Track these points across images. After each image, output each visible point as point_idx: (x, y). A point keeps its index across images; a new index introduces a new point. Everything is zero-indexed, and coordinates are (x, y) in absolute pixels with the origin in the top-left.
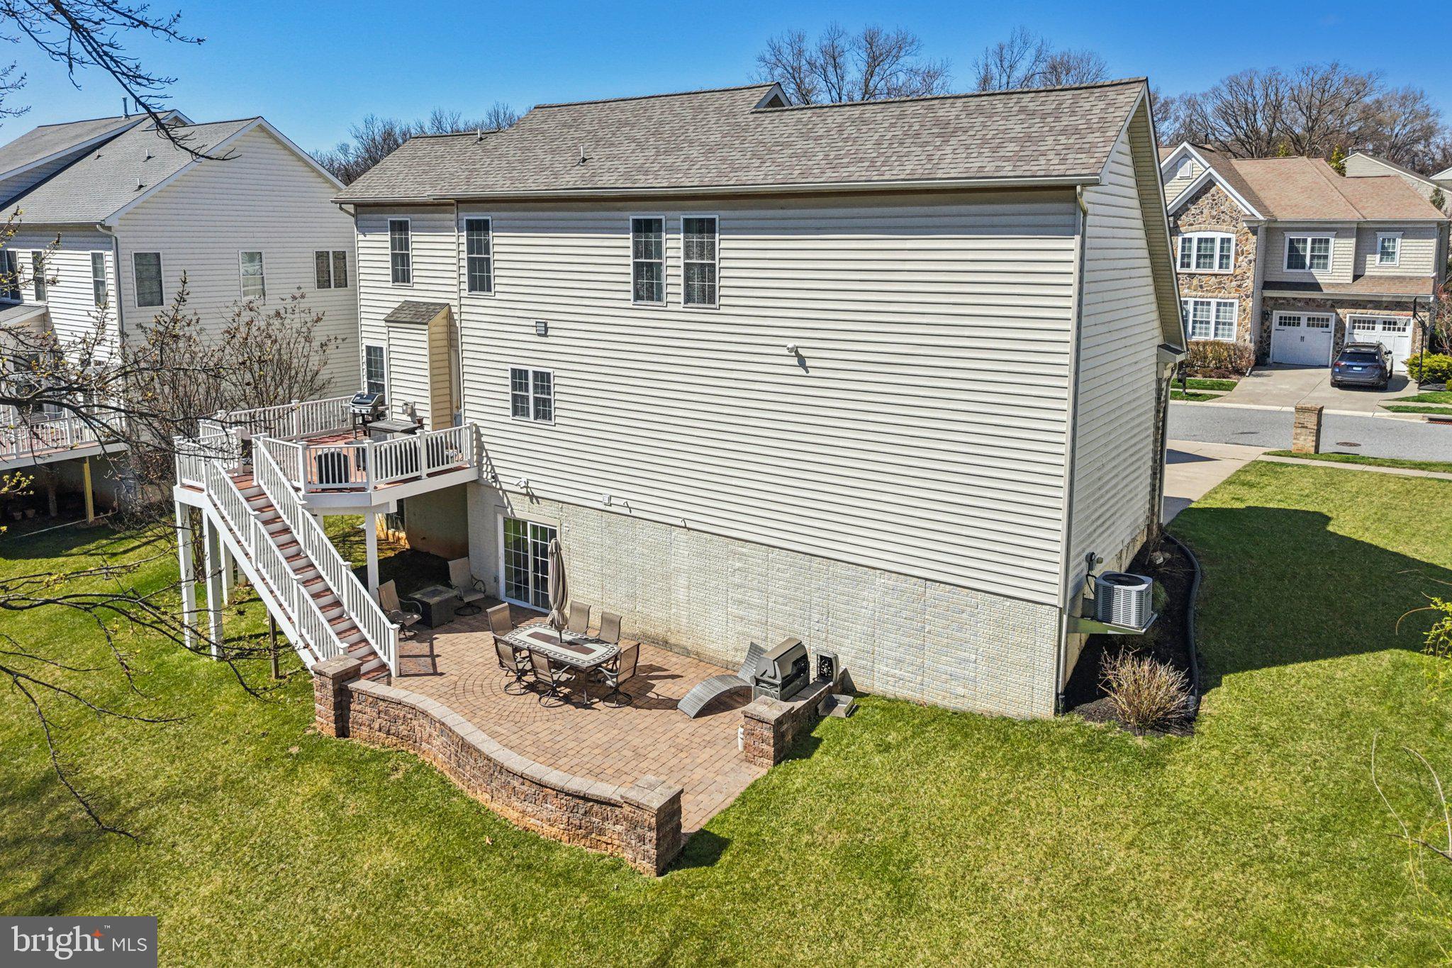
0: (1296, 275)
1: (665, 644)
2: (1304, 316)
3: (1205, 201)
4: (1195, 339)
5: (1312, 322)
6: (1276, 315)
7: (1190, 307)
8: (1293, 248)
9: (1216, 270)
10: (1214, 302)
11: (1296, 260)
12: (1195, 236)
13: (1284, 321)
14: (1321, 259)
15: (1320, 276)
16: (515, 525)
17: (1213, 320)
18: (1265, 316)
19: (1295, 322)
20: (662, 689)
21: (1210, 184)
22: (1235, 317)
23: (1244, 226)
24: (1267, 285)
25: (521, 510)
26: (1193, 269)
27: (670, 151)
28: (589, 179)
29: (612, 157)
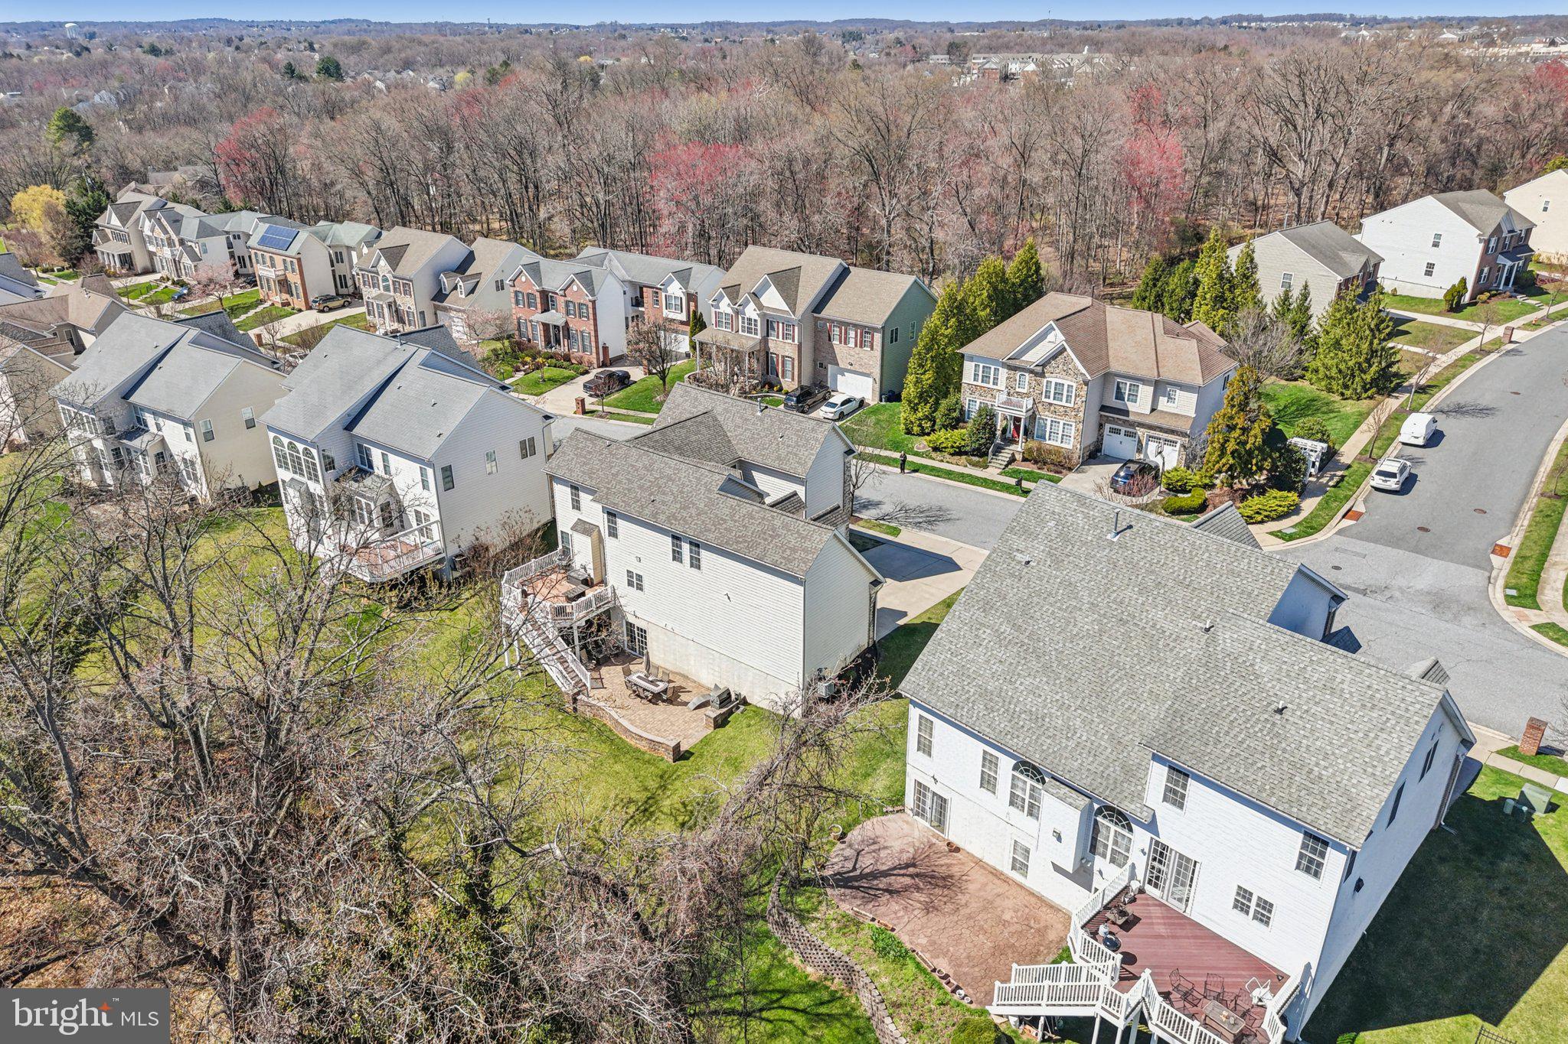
0: (1118, 404)
1: (686, 677)
2: (1123, 429)
3: (1060, 359)
4: (1049, 442)
5: (1127, 434)
6: (1107, 426)
7: (1049, 423)
8: (1118, 388)
9: (1063, 403)
10: (1061, 422)
11: (1119, 396)
12: (1054, 381)
13: (1112, 431)
14: (1133, 397)
15: (1131, 407)
16: (630, 625)
17: (1060, 433)
18: (1101, 426)
19: (1118, 432)
20: (684, 697)
21: (1063, 350)
22: (1073, 433)
23: (1080, 379)
24: (1103, 408)
25: (631, 619)
26: (1051, 400)
27: (685, 508)
28: (655, 515)
29: (664, 503)
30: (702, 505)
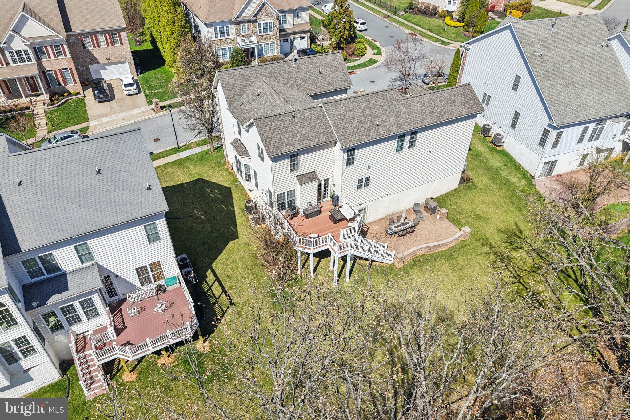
2: (282, 39)
3: (263, 10)
4: (266, 56)
5: (284, 41)
7: (263, 46)
9: (269, 33)
10: (269, 43)
12: (262, 23)
14: (285, 21)
15: (285, 27)
17: (270, 49)
21: (264, 4)
22: (275, 46)
23: (275, 17)
26: (262, 34)
27: (398, 117)
28: (389, 130)
29: (384, 121)
30: (404, 110)
